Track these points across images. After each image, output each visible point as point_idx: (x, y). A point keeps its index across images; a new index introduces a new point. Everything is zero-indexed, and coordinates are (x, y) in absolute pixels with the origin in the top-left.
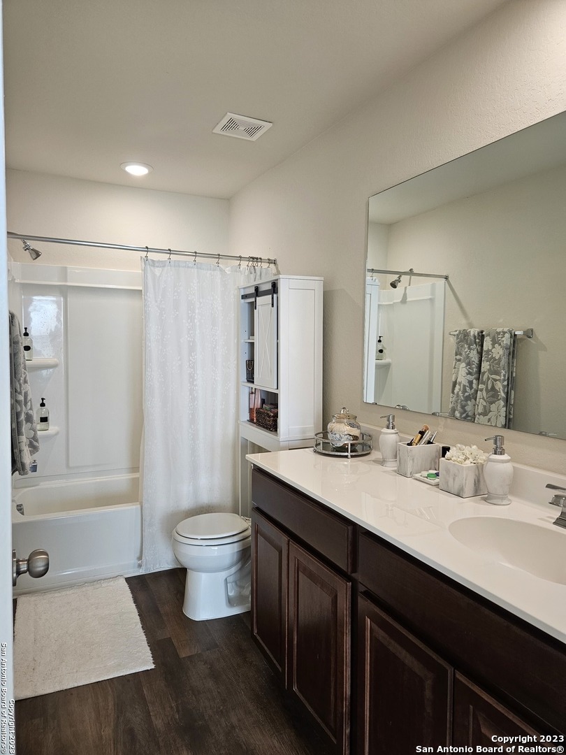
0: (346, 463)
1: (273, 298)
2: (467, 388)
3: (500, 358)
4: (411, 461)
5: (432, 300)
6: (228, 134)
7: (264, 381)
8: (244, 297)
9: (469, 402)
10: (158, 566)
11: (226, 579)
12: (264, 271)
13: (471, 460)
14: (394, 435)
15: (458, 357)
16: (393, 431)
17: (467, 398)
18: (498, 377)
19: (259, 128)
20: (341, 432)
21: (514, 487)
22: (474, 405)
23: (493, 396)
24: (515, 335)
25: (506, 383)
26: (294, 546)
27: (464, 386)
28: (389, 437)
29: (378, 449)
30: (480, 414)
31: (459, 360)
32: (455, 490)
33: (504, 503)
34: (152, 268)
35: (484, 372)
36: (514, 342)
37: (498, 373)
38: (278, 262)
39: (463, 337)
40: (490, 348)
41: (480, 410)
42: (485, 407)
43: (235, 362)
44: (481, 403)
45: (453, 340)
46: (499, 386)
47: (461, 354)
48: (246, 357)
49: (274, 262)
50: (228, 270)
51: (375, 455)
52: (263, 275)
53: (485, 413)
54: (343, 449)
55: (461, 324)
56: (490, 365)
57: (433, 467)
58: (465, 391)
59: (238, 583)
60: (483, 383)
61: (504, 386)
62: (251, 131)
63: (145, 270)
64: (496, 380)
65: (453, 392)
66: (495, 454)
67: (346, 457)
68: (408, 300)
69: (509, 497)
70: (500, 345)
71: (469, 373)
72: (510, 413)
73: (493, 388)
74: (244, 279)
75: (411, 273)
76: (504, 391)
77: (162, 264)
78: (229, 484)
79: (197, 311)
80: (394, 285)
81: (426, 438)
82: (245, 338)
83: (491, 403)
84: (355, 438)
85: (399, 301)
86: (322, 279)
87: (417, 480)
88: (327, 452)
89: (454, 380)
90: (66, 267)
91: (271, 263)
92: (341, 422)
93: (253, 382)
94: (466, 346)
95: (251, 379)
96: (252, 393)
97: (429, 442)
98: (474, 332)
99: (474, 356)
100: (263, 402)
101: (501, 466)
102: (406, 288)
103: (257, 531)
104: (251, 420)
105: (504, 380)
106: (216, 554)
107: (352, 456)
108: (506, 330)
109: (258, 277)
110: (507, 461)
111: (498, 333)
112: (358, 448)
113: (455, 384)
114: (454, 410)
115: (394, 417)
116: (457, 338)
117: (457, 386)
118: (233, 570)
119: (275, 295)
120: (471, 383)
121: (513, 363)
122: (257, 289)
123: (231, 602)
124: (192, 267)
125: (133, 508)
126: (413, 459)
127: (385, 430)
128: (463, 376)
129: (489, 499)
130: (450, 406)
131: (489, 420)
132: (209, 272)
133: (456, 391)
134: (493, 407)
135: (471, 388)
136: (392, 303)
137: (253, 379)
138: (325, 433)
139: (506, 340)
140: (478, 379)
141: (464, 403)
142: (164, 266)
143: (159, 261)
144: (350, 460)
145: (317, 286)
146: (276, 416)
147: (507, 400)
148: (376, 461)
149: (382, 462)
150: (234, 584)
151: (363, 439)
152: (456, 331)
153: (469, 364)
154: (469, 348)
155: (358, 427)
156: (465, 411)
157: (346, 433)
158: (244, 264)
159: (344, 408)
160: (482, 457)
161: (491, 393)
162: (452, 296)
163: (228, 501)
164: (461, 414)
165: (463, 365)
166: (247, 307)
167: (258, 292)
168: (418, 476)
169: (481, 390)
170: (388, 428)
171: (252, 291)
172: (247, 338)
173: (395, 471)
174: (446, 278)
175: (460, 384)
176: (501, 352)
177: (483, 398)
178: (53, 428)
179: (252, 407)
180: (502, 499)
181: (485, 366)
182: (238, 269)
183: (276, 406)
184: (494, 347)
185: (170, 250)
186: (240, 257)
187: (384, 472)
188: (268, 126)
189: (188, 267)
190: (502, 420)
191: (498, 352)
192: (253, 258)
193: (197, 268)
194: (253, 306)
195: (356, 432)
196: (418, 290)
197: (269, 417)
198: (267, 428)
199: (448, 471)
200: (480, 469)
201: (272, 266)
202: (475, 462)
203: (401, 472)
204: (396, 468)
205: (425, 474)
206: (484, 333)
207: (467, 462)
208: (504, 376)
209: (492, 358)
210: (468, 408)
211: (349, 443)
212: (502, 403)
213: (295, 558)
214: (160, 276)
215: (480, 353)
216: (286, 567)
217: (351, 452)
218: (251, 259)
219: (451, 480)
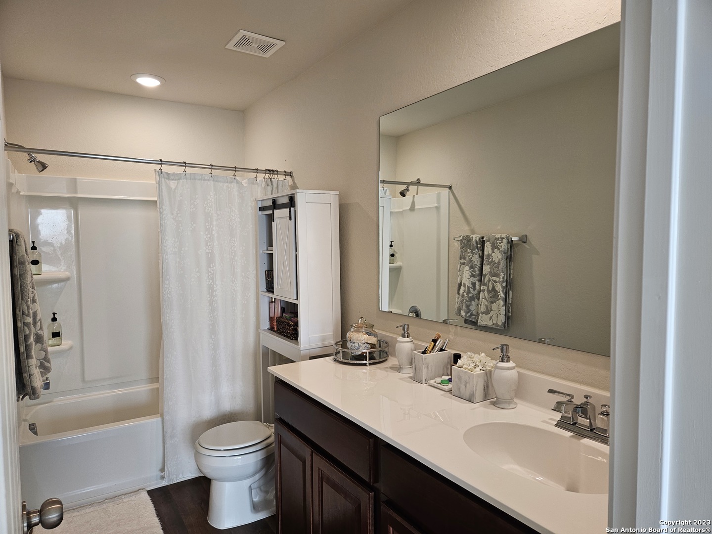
0: (364, 371)
1: (290, 212)
2: (471, 289)
3: (499, 262)
4: (426, 369)
5: (438, 208)
6: (243, 51)
7: (283, 291)
8: (262, 209)
9: (473, 302)
10: (181, 476)
11: (250, 486)
12: (280, 184)
13: (480, 367)
14: (409, 343)
15: (462, 261)
16: (408, 339)
17: (471, 299)
18: (497, 279)
19: (272, 45)
20: (360, 340)
21: (520, 390)
22: (478, 305)
23: (494, 296)
24: (512, 241)
25: (504, 284)
26: (317, 459)
27: (469, 287)
28: (404, 345)
29: (394, 355)
30: (482, 313)
31: (463, 264)
32: (467, 395)
33: (511, 407)
34: (167, 181)
35: (486, 275)
36: (511, 247)
37: (497, 275)
38: (294, 175)
39: (466, 242)
40: (490, 253)
41: (483, 309)
42: (487, 306)
43: (255, 272)
44: (484, 303)
45: (457, 245)
46: (499, 287)
47: (464, 258)
48: (266, 268)
49: (290, 174)
50: (244, 182)
51: (392, 361)
52: (279, 187)
53: (487, 312)
54: (362, 357)
55: (465, 231)
56: (490, 268)
57: (445, 373)
58: (469, 292)
59: (262, 488)
60: (485, 284)
61: (503, 287)
62: (265, 48)
63: (159, 183)
64: (496, 282)
65: (458, 293)
66: (502, 361)
67: (365, 365)
68: (416, 208)
69: (515, 400)
70: (499, 249)
71: (473, 276)
72: (509, 312)
73: (494, 289)
74: (261, 192)
75: (418, 183)
76: (503, 291)
77: (177, 177)
78: (251, 391)
79: (214, 223)
80: (403, 194)
81: (439, 344)
82: (264, 249)
83: (492, 303)
84: (373, 346)
85: (408, 208)
86: (338, 193)
87: (431, 386)
88: (346, 361)
89: (459, 281)
90: (75, 179)
91: (288, 175)
92: (359, 332)
93: (273, 292)
94: (469, 251)
95: (270, 288)
96: (272, 302)
97: (441, 350)
98: (475, 237)
99: (476, 259)
100: (283, 310)
101: (508, 371)
102: (414, 196)
103: (280, 441)
104: (272, 329)
105: (503, 282)
106: (239, 464)
107: (370, 364)
108: (503, 236)
109: (275, 189)
110: (513, 368)
111: (497, 239)
112: (376, 355)
113: (460, 285)
114: (459, 309)
115: (408, 326)
116: (461, 244)
117: (462, 287)
118: (257, 477)
119: (292, 209)
120: (474, 284)
121: (510, 266)
122: (274, 202)
123: (256, 508)
124: (208, 180)
126: (428, 367)
127: (401, 339)
128: (467, 278)
129: (497, 404)
130: (457, 306)
131: (491, 318)
132: (226, 184)
133: (462, 291)
134: (494, 306)
135: (474, 289)
136: (401, 210)
137: (273, 288)
138: (344, 342)
139: (504, 245)
140: (480, 281)
141: (468, 303)
142: (179, 179)
143: (174, 174)
144: (368, 368)
145: (331, 199)
146: (296, 325)
147: (506, 300)
148: (393, 368)
149: (398, 369)
150: (258, 489)
151: (380, 347)
152: (460, 237)
153: (472, 267)
154: (472, 253)
155: (375, 335)
156: (470, 310)
157: (364, 341)
158: (261, 176)
159: (362, 318)
160: (490, 364)
161: (492, 294)
162: (456, 204)
163: (250, 406)
164: (467, 313)
165: (467, 268)
166: (264, 219)
167: (275, 205)
168: (432, 382)
169: (484, 291)
170: (403, 336)
171: (270, 203)
172: (266, 249)
173: (411, 378)
174: (450, 188)
175: (464, 285)
176: (500, 257)
177: (485, 299)
178: (66, 342)
179: (272, 315)
180: (509, 403)
181: (486, 269)
182: (255, 182)
183: (296, 314)
184: (493, 252)
185: (185, 163)
186: (257, 170)
187: (400, 379)
188: (280, 43)
189: (205, 180)
190: (502, 319)
191: (497, 256)
192: (270, 171)
193: (214, 181)
194: (271, 218)
195: (373, 340)
196: (425, 198)
197: (290, 326)
198: (287, 337)
199: (460, 378)
200: (488, 375)
201: (288, 178)
202: (484, 369)
203: (416, 379)
204: (411, 375)
205: (439, 380)
206: (484, 239)
207: (477, 369)
208: (503, 278)
209: (492, 261)
210: (473, 308)
211: (368, 351)
212: (502, 303)
213: (319, 469)
214: (175, 189)
215: (482, 257)
216: (310, 477)
217: (369, 360)
218: (268, 172)
219: (463, 387)
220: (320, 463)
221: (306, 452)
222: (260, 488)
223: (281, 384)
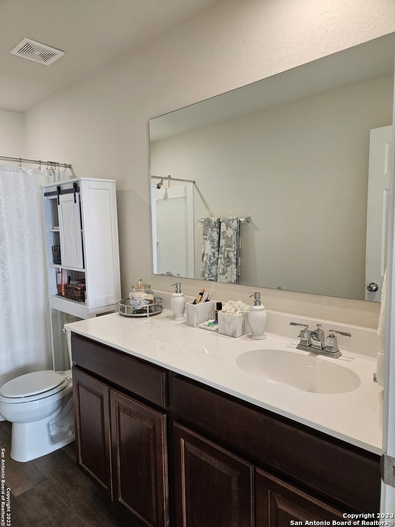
0: (145, 321)
1: (75, 196)
2: (212, 258)
3: (231, 237)
4: (196, 316)
5: (185, 198)
7: (70, 261)
8: (46, 194)
9: (213, 267)
11: (48, 424)
12: (62, 174)
13: (239, 311)
14: (181, 297)
15: (205, 237)
16: (180, 294)
17: (212, 264)
18: (230, 249)
19: (52, 55)
20: (140, 298)
21: (268, 326)
22: (217, 269)
23: (228, 262)
24: (240, 221)
25: (236, 253)
26: (115, 394)
27: (210, 256)
28: (178, 299)
29: (170, 308)
30: (220, 274)
31: (206, 239)
32: (230, 333)
33: (262, 338)
35: (222, 246)
36: (239, 225)
37: (230, 246)
38: (73, 167)
39: (207, 223)
40: (225, 230)
41: (221, 271)
42: (223, 269)
43: (42, 248)
44: (221, 266)
45: (200, 226)
46: (232, 255)
47: (206, 235)
48: (52, 244)
49: (70, 167)
50: (29, 172)
51: (166, 312)
52: (61, 177)
53: (224, 273)
54: (142, 311)
55: (205, 215)
56: (225, 241)
57: (210, 318)
58: (210, 259)
59: (58, 424)
60: (222, 253)
61: (234, 255)
62: (46, 56)
64: (229, 251)
65: (203, 261)
66: (256, 305)
67: (146, 316)
68: (168, 198)
69: (265, 333)
70: (231, 228)
71: (213, 247)
72: (239, 272)
73: (228, 256)
74: (45, 181)
75: (169, 178)
76: (235, 258)
78: (42, 347)
80: (158, 187)
81: (205, 297)
82: (49, 228)
83: (227, 266)
84: (151, 302)
85: (162, 198)
86: (115, 181)
87: (201, 328)
88: (130, 315)
89: (203, 252)
91: (67, 167)
92: (139, 291)
93: (60, 264)
94: (210, 229)
95: (57, 260)
96: (59, 272)
97: (207, 300)
98: (214, 219)
99: (215, 236)
100: (69, 279)
101: (260, 312)
102: (166, 189)
103: (78, 384)
104: (60, 294)
105: (235, 251)
107: (150, 316)
108: (234, 218)
109: (57, 179)
110: (261, 310)
111: (230, 220)
112: (152, 309)
113: (203, 255)
114: (204, 273)
115: (180, 284)
116: (204, 224)
117: (205, 256)
118: (54, 415)
119: (77, 194)
120: (214, 254)
121: (239, 239)
122: (59, 188)
123: (53, 440)
126: (198, 314)
127: (175, 294)
128: (208, 249)
129: (253, 336)
130: (201, 270)
131: (226, 278)
132: (13, 173)
133: (204, 260)
134: (229, 269)
135: (214, 257)
137: (60, 261)
138: (124, 298)
139: (235, 225)
140: (218, 251)
141: (210, 267)
144: (149, 319)
145: (110, 187)
146: (84, 289)
147: (237, 264)
148: (168, 317)
149: (174, 318)
150: (54, 426)
151: (155, 302)
152: (202, 219)
153: (212, 241)
154: (212, 231)
155: (152, 293)
156: (211, 273)
157: (144, 299)
158: (44, 167)
159: (141, 280)
160: (246, 308)
161: (227, 260)
162: (199, 195)
163: (43, 359)
164: (209, 275)
165: (209, 242)
166: (49, 204)
167: (60, 191)
168: (201, 325)
169: (221, 258)
170: (177, 292)
171: (55, 189)
172: (51, 228)
173: (184, 323)
174: (194, 182)
175: (207, 255)
176: (232, 233)
177: (222, 264)
179: (59, 283)
180: (262, 335)
181: (222, 242)
182: (39, 172)
183: (83, 281)
184: (227, 229)
186: (40, 162)
187: (176, 325)
188: (60, 54)
190: (235, 277)
191: (230, 233)
192: (51, 163)
194: (55, 203)
195: (151, 297)
196: (175, 190)
197: (77, 291)
198: (75, 300)
199: (224, 320)
200: (246, 316)
201: (68, 169)
202: (242, 312)
203: (189, 324)
204: (185, 321)
205: (207, 323)
206: (221, 220)
207: (238, 312)
208: (235, 248)
209: (227, 236)
210: (213, 271)
211: (148, 306)
212: (234, 266)
213: (116, 401)
215: (219, 234)
216: (108, 409)
217: (149, 313)
218: (50, 164)
219: (227, 326)
220: (116, 396)
221: (104, 389)
222: (56, 424)
223: (76, 336)
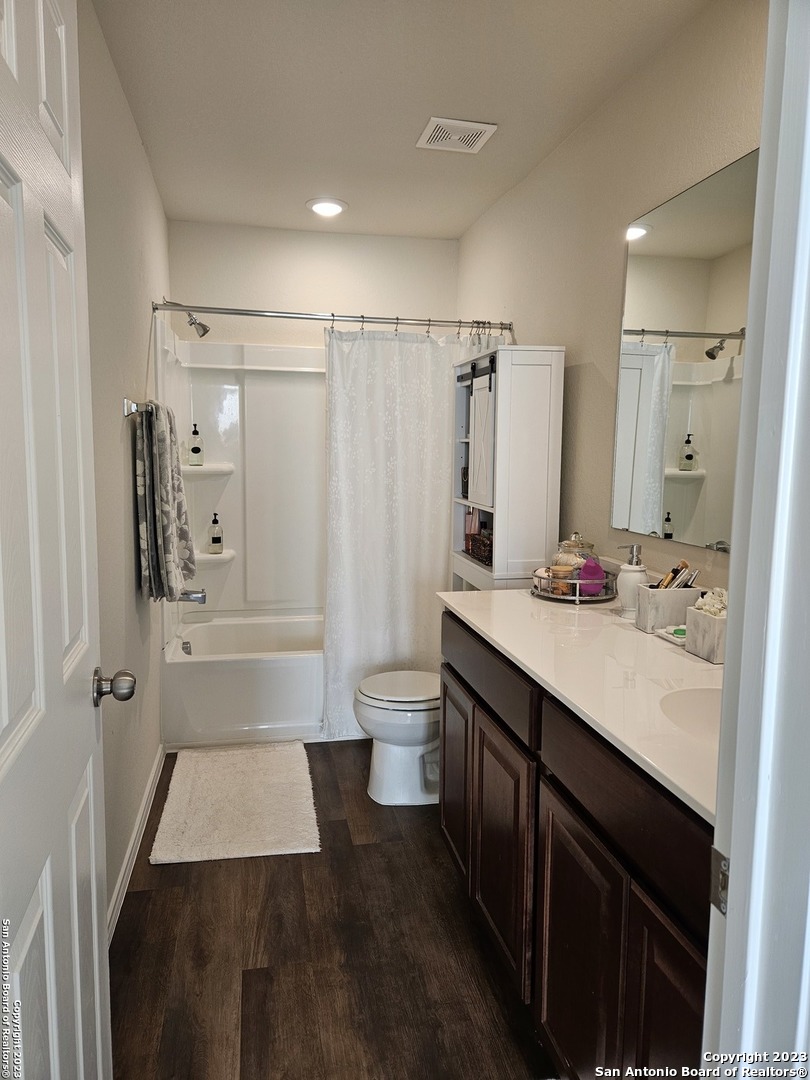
0: (572, 611)
1: (490, 379)
4: (653, 611)
6: (440, 148)
7: (478, 499)
8: (461, 378)
10: (344, 732)
11: (423, 757)
12: (493, 342)
14: (637, 574)
16: (637, 568)
19: (479, 134)
28: (630, 578)
32: (704, 653)
34: (339, 343)
38: (514, 327)
48: (463, 463)
49: (508, 327)
50: (441, 342)
62: (470, 139)
63: (329, 346)
67: (573, 602)
68: (735, 378)
74: (464, 353)
75: (742, 334)
77: (352, 337)
79: (398, 400)
80: (711, 355)
81: (682, 577)
82: (460, 437)
85: (721, 379)
86: (564, 348)
87: (659, 637)
88: (555, 596)
90: (242, 346)
91: (506, 328)
92: (570, 552)
93: (468, 497)
95: (465, 492)
96: (469, 513)
97: (686, 585)
100: (484, 525)
102: (732, 358)
103: (445, 693)
104: (467, 551)
106: (409, 722)
107: (582, 602)
115: (639, 548)
119: (493, 375)
122: (474, 367)
123: (427, 786)
124: (392, 340)
125: (314, 656)
126: (657, 609)
127: (625, 566)
132: (416, 345)
136: (710, 383)
137: (468, 492)
142: (355, 340)
143: (348, 333)
144: (577, 607)
145: (552, 362)
146: (491, 545)
148: (615, 611)
149: (621, 612)
150: (435, 765)
158: (465, 332)
159: (576, 534)
166: (462, 393)
167: (475, 371)
168: (662, 632)
170: (630, 563)
171: (468, 370)
172: (462, 436)
173: (633, 624)
178: (227, 553)
179: (468, 532)
182: (456, 339)
185: (362, 317)
186: (460, 322)
187: (618, 625)
188: (491, 130)
189: (387, 339)
192: (478, 323)
193: (400, 340)
194: (470, 389)
197: (485, 545)
198: (482, 561)
199: (696, 625)
201: (506, 333)
203: (640, 626)
204: (634, 621)
205: (672, 629)
207: (724, 612)
211: (579, 582)
214: (349, 353)
217: (580, 595)
218: (476, 325)
219: (700, 638)
220: (483, 720)
221: (468, 704)
223: (450, 615)
